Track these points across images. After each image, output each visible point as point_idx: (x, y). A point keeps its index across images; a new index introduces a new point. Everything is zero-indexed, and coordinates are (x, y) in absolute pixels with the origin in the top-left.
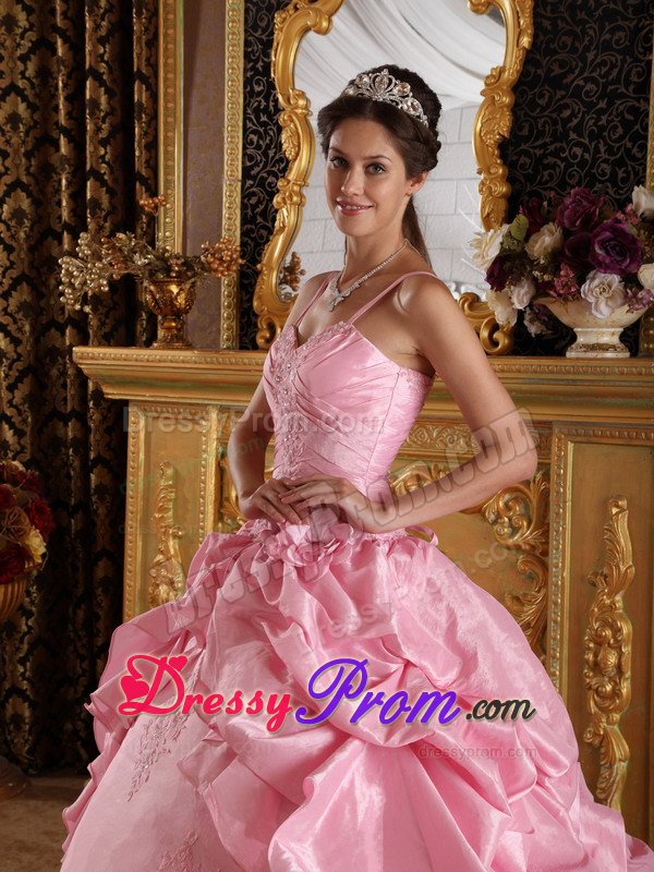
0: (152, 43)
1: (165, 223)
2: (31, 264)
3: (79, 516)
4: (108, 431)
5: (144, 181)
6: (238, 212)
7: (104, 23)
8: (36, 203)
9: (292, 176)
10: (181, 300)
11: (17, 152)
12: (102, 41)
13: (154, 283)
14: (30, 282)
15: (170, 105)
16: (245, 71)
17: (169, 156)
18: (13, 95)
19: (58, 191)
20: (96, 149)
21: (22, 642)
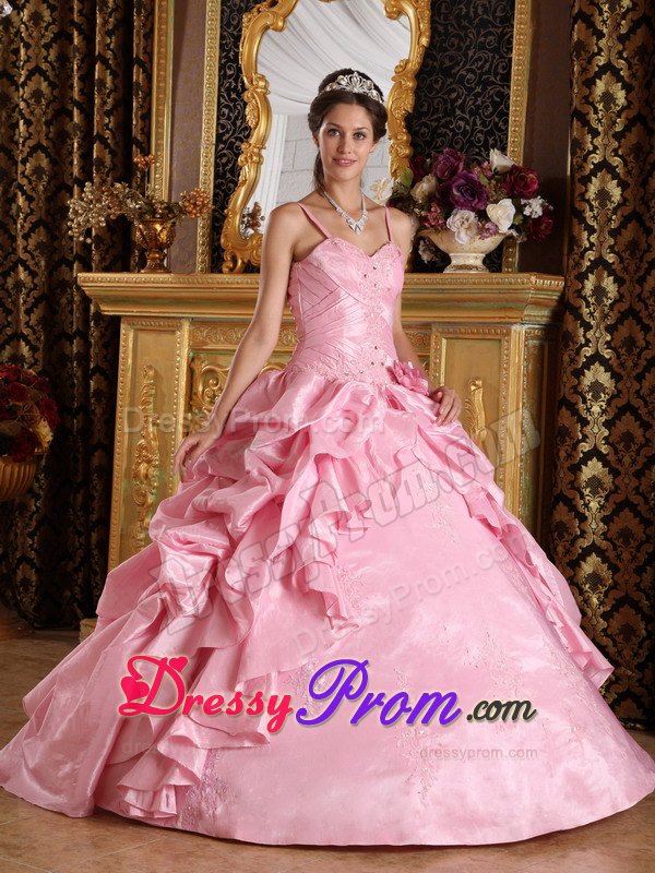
0: (149, 36)
1: (155, 178)
2: (48, 211)
3: (80, 417)
4: (105, 346)
5: (139, 145)
6: (212, 169)
7: (111, 20)
8: (53, 162)
9: (253, 140)
10: (163, 237)
11: (39, 120)
12: (109, 33)
13: (143, 222)
14: (46, 226)
15: (162, 85)
16: (220, 59)
17: (160, 125)
18: (37, 75)
19: (71, 153)
20: (102, 119)
21: (31, 519)
